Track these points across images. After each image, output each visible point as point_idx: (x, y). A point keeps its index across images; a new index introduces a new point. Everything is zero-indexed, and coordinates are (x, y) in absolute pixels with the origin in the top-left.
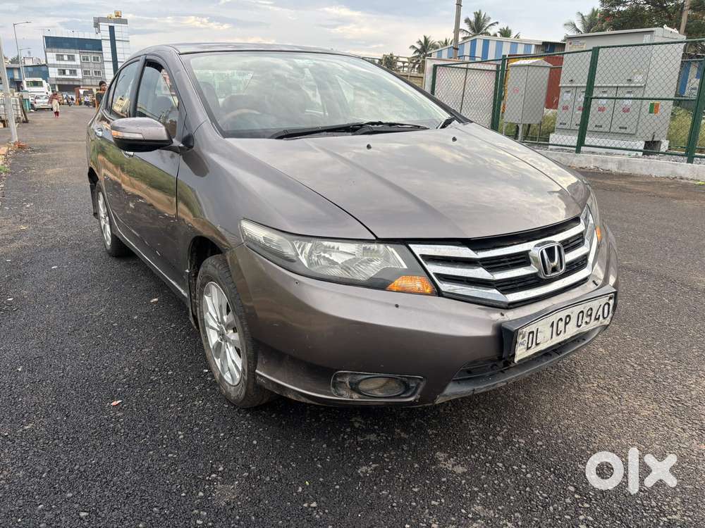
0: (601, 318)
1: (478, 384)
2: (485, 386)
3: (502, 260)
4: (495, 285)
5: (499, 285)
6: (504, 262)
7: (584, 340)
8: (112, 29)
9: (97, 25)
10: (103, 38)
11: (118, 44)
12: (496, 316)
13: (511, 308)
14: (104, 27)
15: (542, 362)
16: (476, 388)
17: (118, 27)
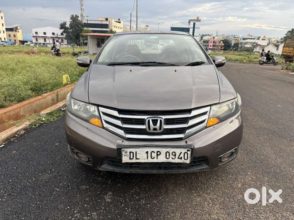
0: (183, 158)
1: (116, 168)
2: (119, 170)
3: (132, 120)
4: (124, 129)
5: (126, 129)
6: (133, 121)
7: (186, 169)
8: (194, 24)
9: (189, 23)
10: (191, 27)
11: (195, 29)
12: (120, 142)
13: (128, 140)
14: (192, 23)
15: (153, 170)
16: (115, 169)
17: (197, 23)
